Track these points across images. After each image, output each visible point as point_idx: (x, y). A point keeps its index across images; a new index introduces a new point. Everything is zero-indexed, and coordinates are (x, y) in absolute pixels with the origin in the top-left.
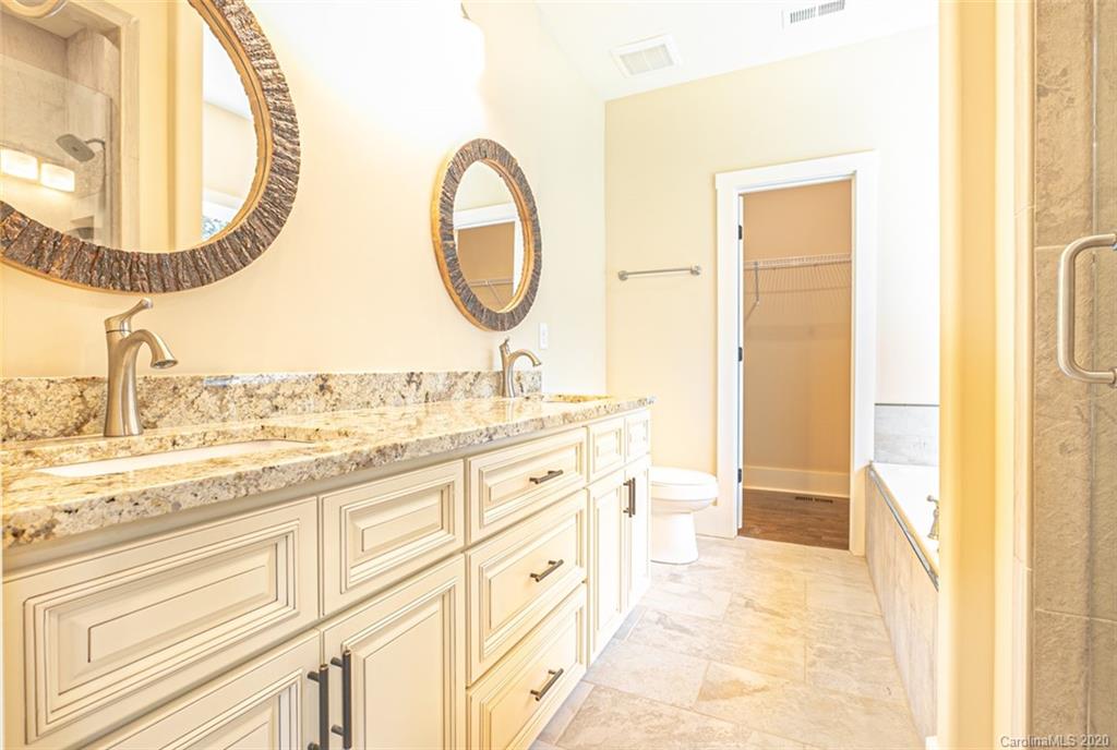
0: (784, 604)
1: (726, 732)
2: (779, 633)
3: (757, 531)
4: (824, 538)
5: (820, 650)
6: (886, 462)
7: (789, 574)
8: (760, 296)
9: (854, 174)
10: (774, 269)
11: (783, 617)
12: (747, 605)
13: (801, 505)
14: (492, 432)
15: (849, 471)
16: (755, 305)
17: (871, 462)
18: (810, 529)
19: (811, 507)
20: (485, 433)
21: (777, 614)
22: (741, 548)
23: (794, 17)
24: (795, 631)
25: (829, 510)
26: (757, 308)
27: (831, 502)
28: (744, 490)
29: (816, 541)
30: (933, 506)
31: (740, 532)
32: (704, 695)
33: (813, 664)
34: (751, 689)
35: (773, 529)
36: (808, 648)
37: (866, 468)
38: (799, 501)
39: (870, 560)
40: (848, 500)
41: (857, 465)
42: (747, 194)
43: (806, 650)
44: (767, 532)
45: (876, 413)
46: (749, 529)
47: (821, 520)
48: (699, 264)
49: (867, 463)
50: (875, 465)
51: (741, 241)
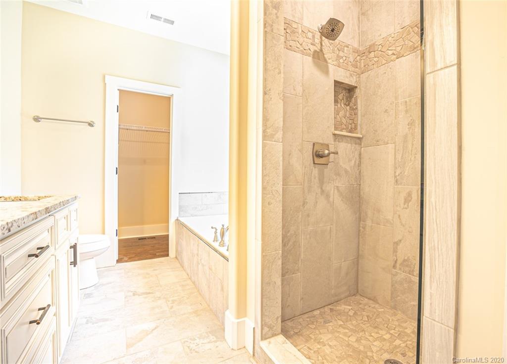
0: (151, 288)
1: (147, 355)
2: (153, 301)
3: (126, 259)
4: (157, 254)
5: (173, 301)
6: (183, 217)
7: (148, 274)
9: (172, 95)
11: (152, 293)
12: (134, 295)
13: (141, 242)
14: (10, 225)
15: (168, 223)
18: (150, 252)
19: (146, 242)
20: (6, 227)
21: (149, 293)
22: (121, 269)
23: (152, 16)
24: (160, 297)
25: (155, 242)
27: (155, 238)
28: (119, 240)
29: (154, 256)
30: (214, 230)
31: (118, 261)
32: (128, 346)
33: (172, 307)
34: (150, 331)
35: (134, 255)
36: (168, 302)
37: (176, 220)
38: (141, 240)
39: (179, 259)
40: (168, 235)
41: (172, 220)
42: (122, 90)
43: (167, 303)
44: (131, 258)
45: (179, 197)
46: (122, 258)
47: (153, 246)
48: (93, 121)
49: (176, 218)
50: (179, 218)
51: (118, 113)
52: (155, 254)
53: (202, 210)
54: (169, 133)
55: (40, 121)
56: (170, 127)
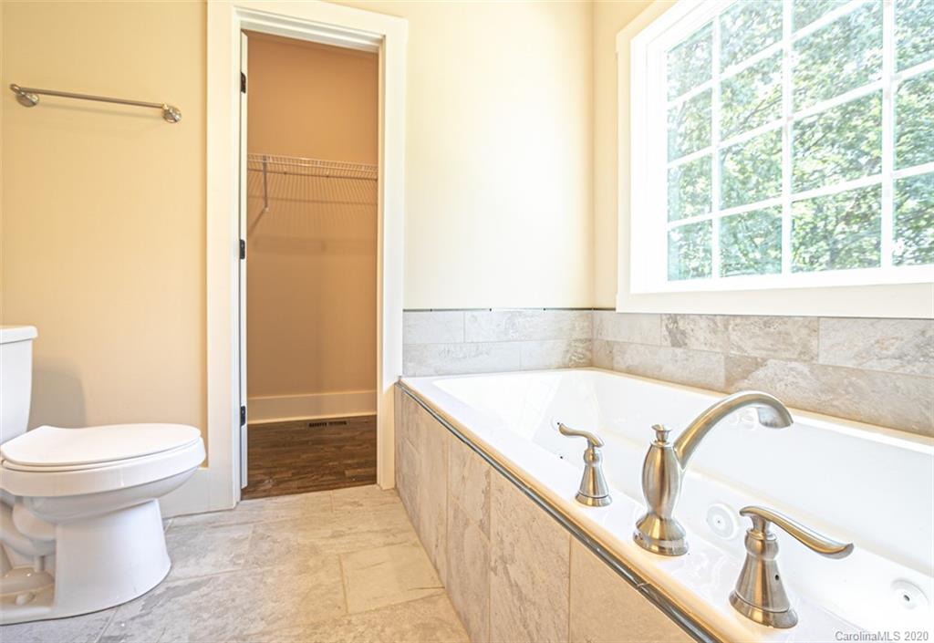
3: (268, 485)
6: (414, 376)
8: (269, 202)
10: (285, 173)
15: (376, 388)
16: (262, 212)
17: (400, 377)
18: (331, 464)
19: (325, 433)
25: (346, 434)
26: (265, 215)
27: (345, 423)
31: (247, 493)
35: (289, 474)
37: (395, 384)
38: (312, 429)
39: (406, 496)
40: (375, 416)
41: (386, 384)
44: (279, 483)
45: (405, 320)
46: (258, 484)
47: (339, 448)
48: (176, 106)
49: (396, 380)
50: (405, 380)
51: (245, 96)
52: (343, 473)
53: (464, 358)
54: (377, 180)
55: (34, 104)
56: (377, 163)
